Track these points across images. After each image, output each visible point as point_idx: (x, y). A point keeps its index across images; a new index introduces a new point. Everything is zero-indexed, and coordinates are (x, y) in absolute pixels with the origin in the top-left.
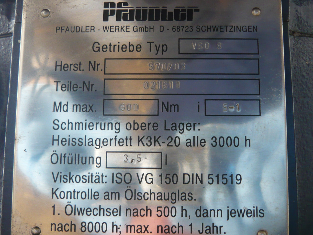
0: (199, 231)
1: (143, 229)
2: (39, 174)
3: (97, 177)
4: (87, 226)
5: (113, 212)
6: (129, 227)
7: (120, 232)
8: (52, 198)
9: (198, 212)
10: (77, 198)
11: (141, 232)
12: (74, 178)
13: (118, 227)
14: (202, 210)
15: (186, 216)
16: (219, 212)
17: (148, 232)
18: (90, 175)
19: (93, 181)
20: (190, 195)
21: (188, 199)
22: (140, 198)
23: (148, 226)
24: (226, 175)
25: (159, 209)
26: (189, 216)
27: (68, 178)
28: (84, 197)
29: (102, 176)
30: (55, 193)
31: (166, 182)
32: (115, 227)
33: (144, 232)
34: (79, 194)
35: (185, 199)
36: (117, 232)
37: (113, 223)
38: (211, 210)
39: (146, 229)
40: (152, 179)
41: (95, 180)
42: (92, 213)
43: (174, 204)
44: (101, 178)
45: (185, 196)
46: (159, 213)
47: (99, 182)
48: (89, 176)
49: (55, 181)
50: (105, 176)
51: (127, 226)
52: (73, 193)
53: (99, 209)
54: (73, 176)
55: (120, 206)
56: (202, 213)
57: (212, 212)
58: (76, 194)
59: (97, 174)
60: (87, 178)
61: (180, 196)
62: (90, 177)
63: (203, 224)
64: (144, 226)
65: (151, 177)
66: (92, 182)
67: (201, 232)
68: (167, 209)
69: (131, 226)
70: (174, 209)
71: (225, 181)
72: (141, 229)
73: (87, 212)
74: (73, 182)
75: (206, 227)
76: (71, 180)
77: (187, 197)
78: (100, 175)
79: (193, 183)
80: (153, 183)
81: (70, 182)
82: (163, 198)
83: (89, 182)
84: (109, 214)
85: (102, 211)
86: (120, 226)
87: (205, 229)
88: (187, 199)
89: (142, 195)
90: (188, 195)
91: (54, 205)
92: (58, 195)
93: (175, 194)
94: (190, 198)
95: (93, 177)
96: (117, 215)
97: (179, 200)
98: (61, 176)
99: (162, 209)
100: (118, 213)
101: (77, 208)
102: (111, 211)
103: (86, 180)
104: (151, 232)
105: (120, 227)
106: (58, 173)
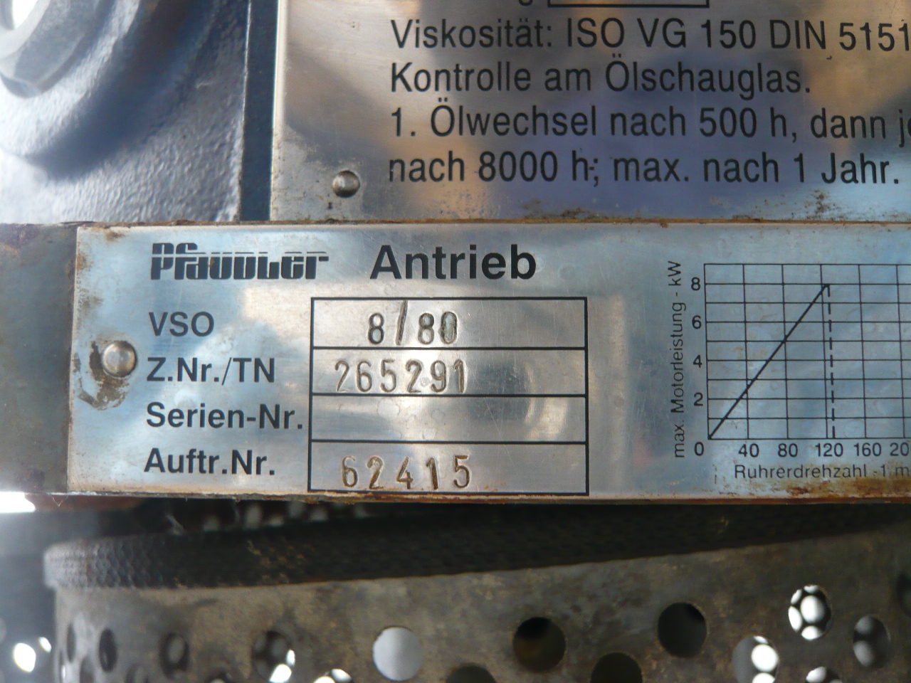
0: (824, 175)
1: (664, 170)
2: (354, 27)
3: (524, 31)
4: (496, 165)
5: (573, 124)
6: (621, 166)
7: (596, 178)
8: (394, 89)
9: (819, 123)
10: (467, 88)
11: (657, 178)
12: (455, 35)
13: (591, 164)
14: (828, 118)
15: (785, 134)
16: (878, 124)
17: (677, 179)
18: (503, 24)
19: (513, 41)
20: (793, 76)
21: (788, 87)
22: (650, 85)
23: (676, 161)
24: (890, 25)
25: (707, 114)
26: (794, 135)
27: (439, 35)
28: (485, 83)
29: (538, 27)
30: (400, 75)
31: (722, 42)
32: (580, 166)
33: (666, 179)
34: (473, 78)
35: (780, 88)
36: (586, 178)
37: (574, 153)
38: (853, 120)
39: (672, 169)
40: (683, 34)
41: (518, 38)
42: (511, 126)
43: (749, 101)
44: (533, 32)
45: (779, 80)
46: (708, 127)
47: (529, 44)
48: (499, 29)
49: (401, 44)
50: (545, 28)
51: (616, 162)
52: (453, 75)
53: (531, 117)
54: (453, 29)
55: (593, 108)
56: (829, 125)
57: (858, 123)
58: (462, 75)
59: (524, 23)
60: (494, 34)
61: (765, 79)
62: (504, 32)
63: (833, 156)
64: (666, 161)
65: (679, 29)
66: (509, 45)
67: (829, 177)
68: (728, 115)
69: (627, 163)
70: (748, 115)
71: (886, 41)
72: (657, 169)
73: (496, 124)
74: (454, 45)
75: (843, 165)
76: (448, 41)
77: (785, 82)
78: (532, 25)
79: (798, 46)
80: (685, 46)
81: (444, 45)
82: (716, 86)
83: (499, 44)
84: (560, 129)
85: (540, 120)
86: (596, 161)
87: (839, 170)
88: (784, 87)
89: (657, 79)
90: (788, 78)
91: (399, 110)
92: (411, 82)
93: (751, 73)
94: (794, 86)
95: (511, 31)
96: (585, 130)
97: (761, 89)
98: (418, 29)
99: (716, 116)
100: (589, 126)
101: (468, 116)
102: (568, 122)
103: (491, 38)
104: (686, 179)
105: (595, 165)
106: (410, 22)
